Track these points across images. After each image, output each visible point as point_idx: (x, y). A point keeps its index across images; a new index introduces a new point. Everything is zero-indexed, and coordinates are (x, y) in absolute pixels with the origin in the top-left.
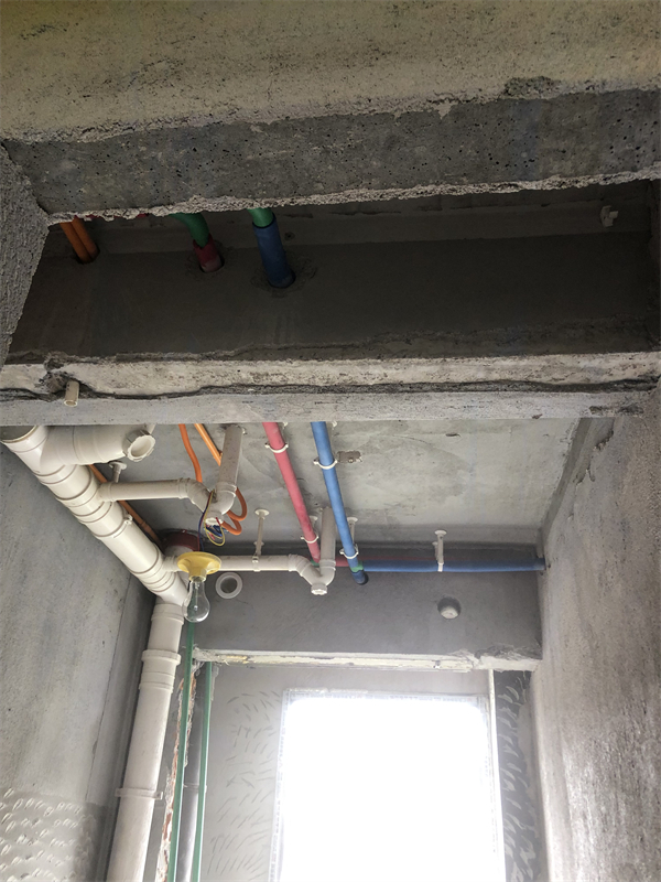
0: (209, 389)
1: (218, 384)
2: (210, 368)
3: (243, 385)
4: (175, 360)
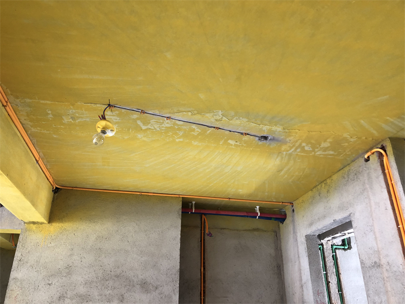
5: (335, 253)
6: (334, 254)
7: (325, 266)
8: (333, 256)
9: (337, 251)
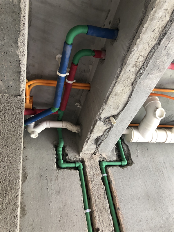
0: (133, 84)
1: (133, 80)
2: (122, 79)
3: (138, 73)
4: (113, 88)
5: (107, 172)
6: (105, 175)
7: (89, 199)
8: (103, 179)
9: (110, 170)
